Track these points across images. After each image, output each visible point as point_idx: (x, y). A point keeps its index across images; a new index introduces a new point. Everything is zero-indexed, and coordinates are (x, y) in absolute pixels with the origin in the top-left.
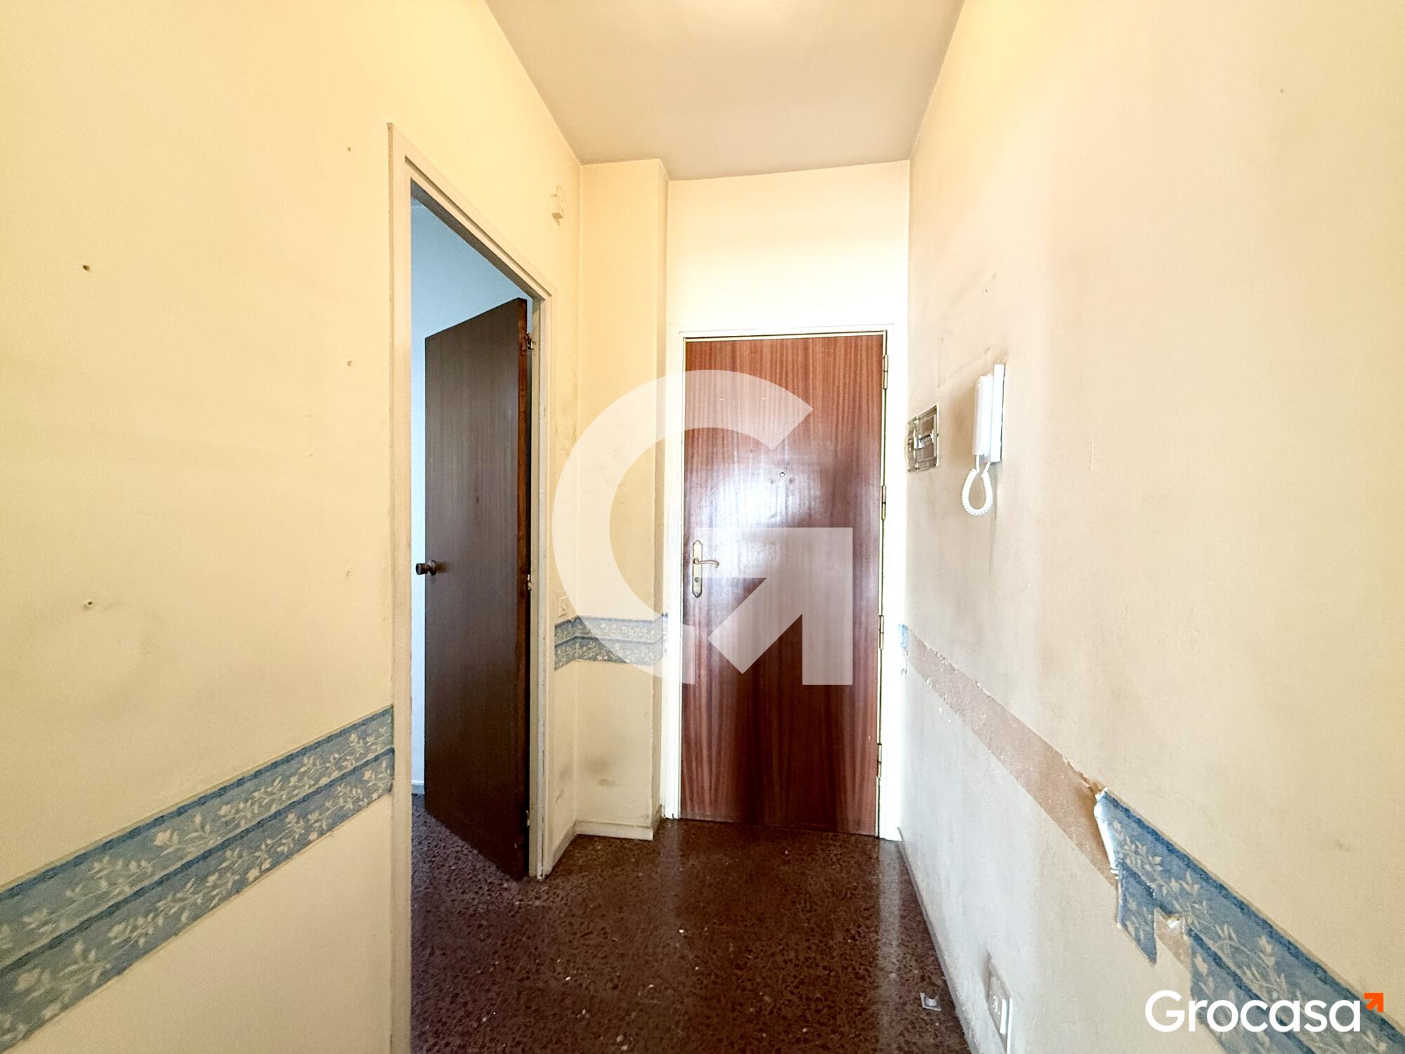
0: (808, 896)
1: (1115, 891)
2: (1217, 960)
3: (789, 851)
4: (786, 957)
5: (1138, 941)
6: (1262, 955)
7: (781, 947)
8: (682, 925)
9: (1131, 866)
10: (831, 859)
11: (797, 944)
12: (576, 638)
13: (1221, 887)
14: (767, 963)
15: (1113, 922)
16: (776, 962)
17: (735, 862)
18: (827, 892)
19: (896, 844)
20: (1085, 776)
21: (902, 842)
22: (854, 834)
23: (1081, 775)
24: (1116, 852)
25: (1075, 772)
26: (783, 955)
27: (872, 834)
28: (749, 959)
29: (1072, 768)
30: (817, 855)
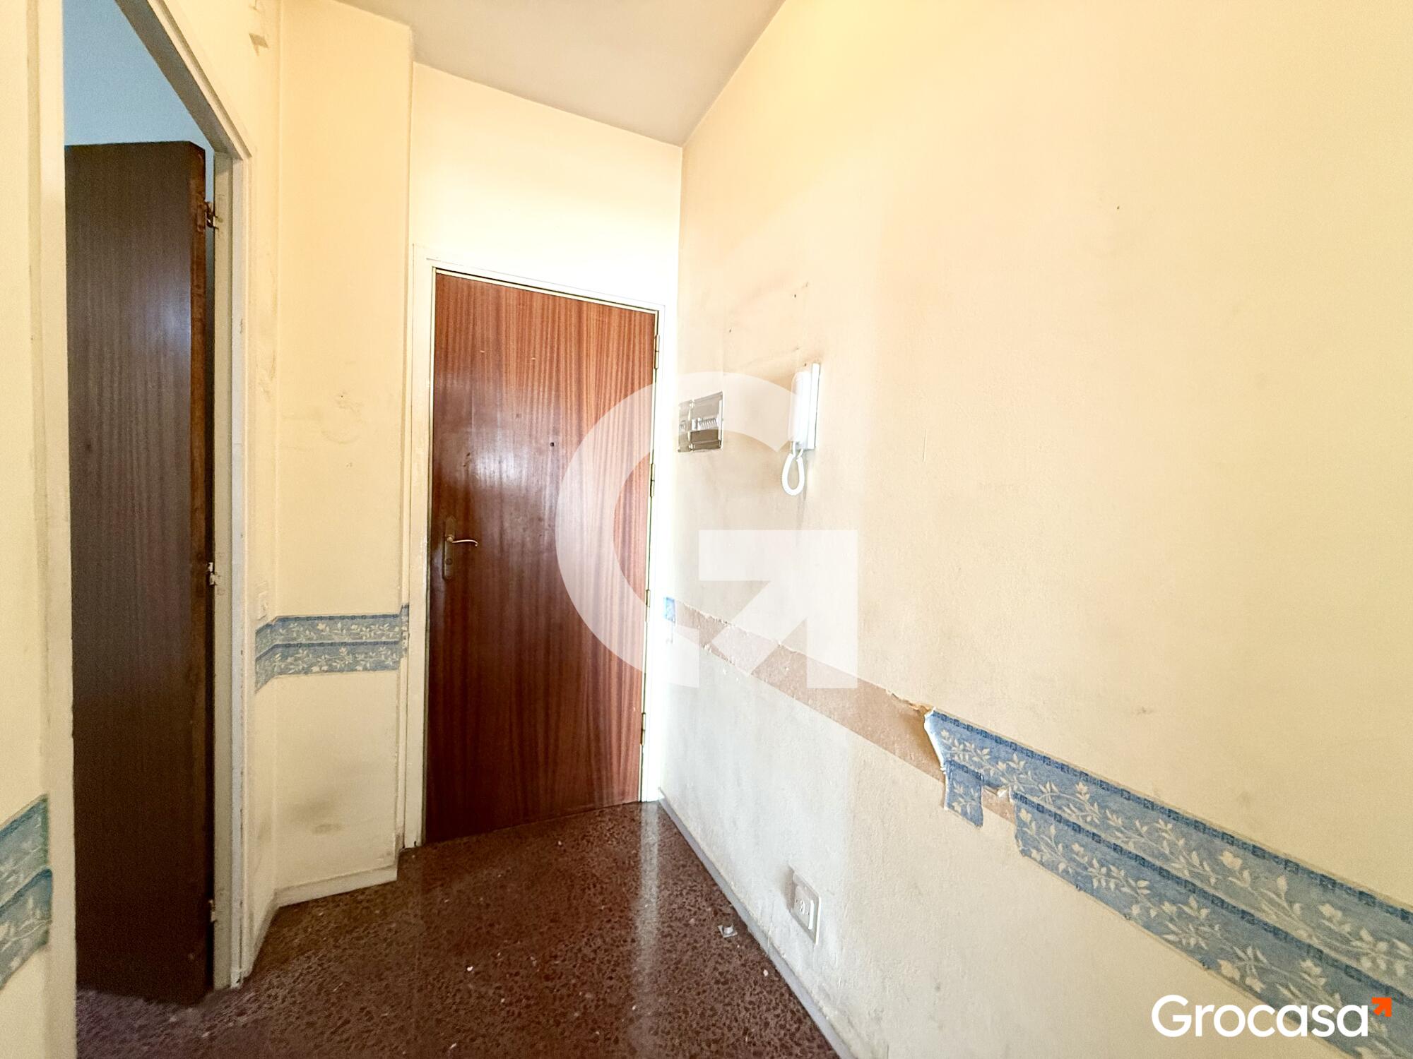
0: (595, 878)
1: (942, 784)
2: (1040, 809)
3: (562, 842)
4: (594, 947)
5: (964, 814)
6: (1079, 796)
7: (585, 939)
8: (468, 961)
9: (959, 761)
10: (606, 836)
11: (600, 929)
12: (277, 646)
13: (1045, 759)
14: (576, 961)
15: (940, 807)
16: (585, 955)
17: (508, 871)
18: (611, 868)
19: (658, 803)
20: (911, 702)
21: (665, 800)
22: (618, 806)
23: (907, 702)
24: (944, 754)
25: (900, 700)
26: (591, 946)
27: (635, 800)
28: (557, 965)
29: (897, 698)
30: (591, 836)
